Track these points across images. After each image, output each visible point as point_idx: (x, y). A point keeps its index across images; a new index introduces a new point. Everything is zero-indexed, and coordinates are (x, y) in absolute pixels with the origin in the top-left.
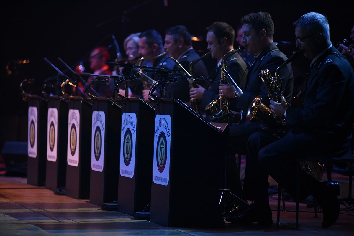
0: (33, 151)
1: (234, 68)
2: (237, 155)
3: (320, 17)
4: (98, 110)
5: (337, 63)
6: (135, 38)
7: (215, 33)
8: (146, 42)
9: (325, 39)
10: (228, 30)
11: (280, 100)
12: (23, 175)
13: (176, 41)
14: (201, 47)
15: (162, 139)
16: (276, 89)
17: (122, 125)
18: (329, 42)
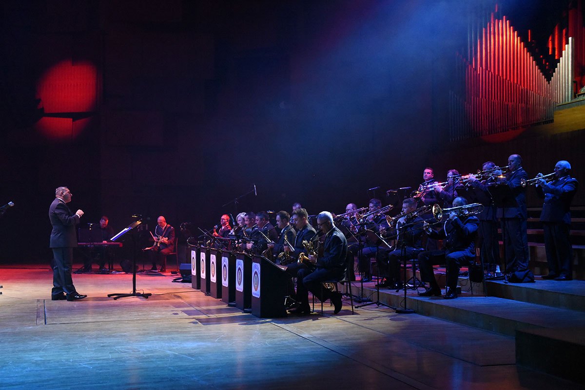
0: (194, 273)
1: (290, 234)
2: (292, 278)
3: (328, 214)
4: (225, 257)
5: (338, 235)
6: (242, 215)
7: (280, 216)
8: (248, 218)
9: (331, 223)
10: (287, 215)
11: (313, 254)
12: (190, 282)
13: (261, 219)
14: (274, 222)
15: (256, 275)
16: (311, 249)
17: (237, 266)
18: (333, 225)
